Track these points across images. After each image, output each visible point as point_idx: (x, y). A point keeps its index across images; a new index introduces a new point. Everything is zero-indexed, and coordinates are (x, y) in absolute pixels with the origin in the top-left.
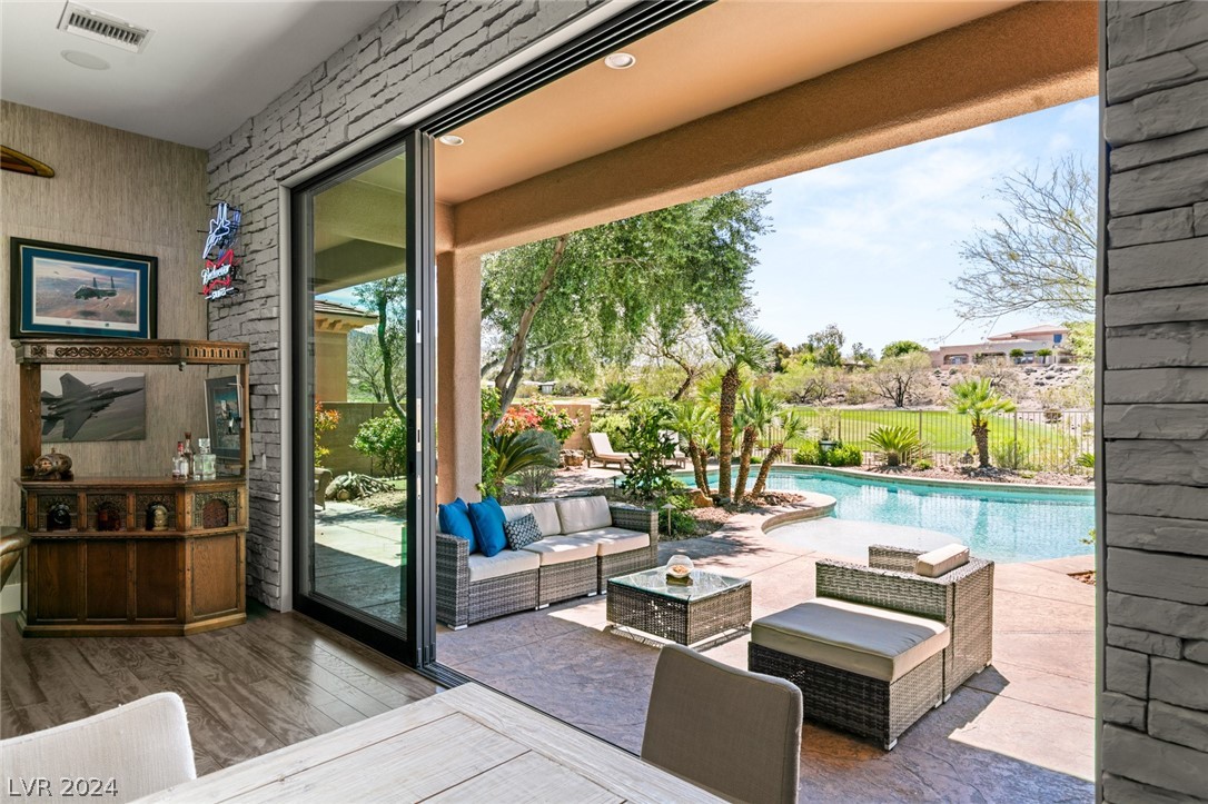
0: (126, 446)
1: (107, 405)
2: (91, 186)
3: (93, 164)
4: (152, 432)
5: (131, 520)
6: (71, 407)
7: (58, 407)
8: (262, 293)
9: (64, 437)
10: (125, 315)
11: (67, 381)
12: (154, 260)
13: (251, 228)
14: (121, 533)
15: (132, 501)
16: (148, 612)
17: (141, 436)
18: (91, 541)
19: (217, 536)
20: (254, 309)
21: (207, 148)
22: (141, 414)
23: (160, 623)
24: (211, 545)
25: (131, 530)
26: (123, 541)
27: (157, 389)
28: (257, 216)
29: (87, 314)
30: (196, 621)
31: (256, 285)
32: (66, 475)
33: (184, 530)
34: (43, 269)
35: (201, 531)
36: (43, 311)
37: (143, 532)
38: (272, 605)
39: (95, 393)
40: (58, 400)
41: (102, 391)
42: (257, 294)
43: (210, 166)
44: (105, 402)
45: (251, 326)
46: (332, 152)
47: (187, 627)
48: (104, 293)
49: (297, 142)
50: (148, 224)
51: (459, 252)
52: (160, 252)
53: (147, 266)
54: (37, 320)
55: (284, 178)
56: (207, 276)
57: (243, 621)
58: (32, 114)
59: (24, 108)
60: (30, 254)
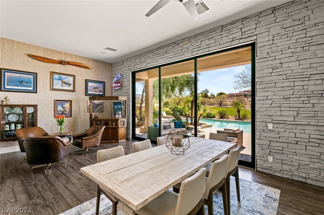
0: (100, 113)
1: (98, 107)
2: (96, 70)
3: (96, 67)
4: (104, 111)
5: (110, 125)
6: (93, 107)
8: (126, 88)
10: (100, 91)
11: (93, 103)
12: (105, 82)
13: (123, 78)
14: (108, 127)
15: (110, 122)
16: (112, 139)
17: (102, 112)
19: (123, 127)
20: (124, 90)
21: (112, 63)
22: (102, 108)
23: (115, 141)
24: (122, 129)
27: (105, 104)
28: (124, 76)
29: (95, 91)
31: (124, 87)
32: (98, 118)
33: (118, 126)
34: (90, 84)
35: (120, 126)
36: (90, 91)
37: (112, 127)
38: (128, 139)
39: (96, 105)
42: (124, 89)
43: (112, 66)
45: (123, 94)
46: (143, 68)
47: (119, 141)
48: (98, 88)
49: (135, 65)
50: (104, 76)
51: (150, 80)
52: (105, 81)
53: (103, 83)
54: (89, 93)
55: (131, 70)
56: (114, 85)
57: (126, 141)
58: (89, 59)
59: (87, 58)
60: (88, 82)
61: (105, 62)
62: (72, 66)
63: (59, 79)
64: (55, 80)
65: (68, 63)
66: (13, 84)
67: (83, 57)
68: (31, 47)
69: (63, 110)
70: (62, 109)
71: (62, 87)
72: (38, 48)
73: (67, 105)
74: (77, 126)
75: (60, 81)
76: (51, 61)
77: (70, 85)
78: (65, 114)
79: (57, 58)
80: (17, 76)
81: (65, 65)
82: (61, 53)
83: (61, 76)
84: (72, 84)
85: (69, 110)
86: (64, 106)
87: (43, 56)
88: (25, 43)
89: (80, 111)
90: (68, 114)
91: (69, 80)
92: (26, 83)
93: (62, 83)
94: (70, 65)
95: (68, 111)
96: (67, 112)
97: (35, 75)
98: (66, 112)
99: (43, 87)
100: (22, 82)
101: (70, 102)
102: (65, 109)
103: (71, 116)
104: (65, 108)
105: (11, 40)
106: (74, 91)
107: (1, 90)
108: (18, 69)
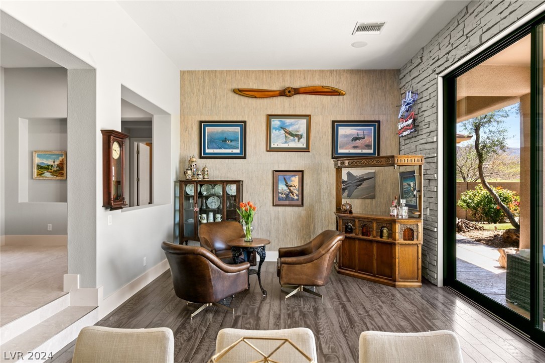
0: (368, 201)
1: (362, 184)
2: (357, 95)
3: (358, 87)
4: (377, 195)
5: (375, 233)
6: (350, 185)
7: (346, 185)
8: (428, 130)
9: (348, 196)
10: (368, 146)
11: (349, 174)
12: (379, 122)
13: (422, 100)
14: (371, 238)
15: (375, 225)
16: (381, 273)
17: (373, 197)
18: (360, 239)
19: (409, 244)
20: (423, 138)
21: (399, 68)
22: (373, 187)
23: (386, 279)
24: (406, 248)
25: (374, 237)
26: (371, 241)
27: (379, 177)
28: (425, 94)
29: (355, 147)
30: (400, 282)
31: (424, 127)
32: (351, 212)
33: (395, 240)
34: (343, 131)
35: (402, 241)
36: (342, 148)
37: (379, 239)
38: (433, 282)
39: (358, 179)
40: (346, 182)
41: (360, 178)
42: (424, 131)
43: (401, 76)
44: (361, 182)
45: (421, 147)
47: (397, 283)
48: (361, 138)
49: (448, 53)
50: (377, 107)
52: (381, 118)
53: (376, 124)
54: (340, 151)
55: (440, 73)
56: (400, 126)
57: (420, 287)
58: (339, 72)
59: (336, 71)
60: (338, 126)
61: (381, 71)
62: (304, 96)
63: (281, 128)
64: (274, 131)
65: (297, 91)
66: (215, 146)
67: (328, 71)
68: (237, 75)
69: (288, 191)
70: (285, 188)
71: (286, 142)
72: (247, 74)
73: (295, 181)
74: (314, 228)
75: (283, 132)
76: (267, 93)
77: (300, 137)
78: (293, 199)
79: (277, 86)
80: (220, 131)
81: (290, 96)
82: (283, 72)
83: (284, 121)
84: (305, 135)
85: (298, 191)
86: (289, 183)
87: (255, 87)
88: (230, 71)
89: (320, 193)
90: (298, 200)
91: (299, 128)
92: (231, 141)
93: (287, 135)
94: (301, 95)
95: (297, 193)
96: (295, 195)
97: (243, 124)
98: (293, 195)
99: (255, 147)
100: (225, 140)
101: (301, 173)
102: (291, 188)
103: (302, 205)
104: (291, 186)
105: (212, 71)
106: (306, 150)
107: (201, 157)
108: (222, 119)
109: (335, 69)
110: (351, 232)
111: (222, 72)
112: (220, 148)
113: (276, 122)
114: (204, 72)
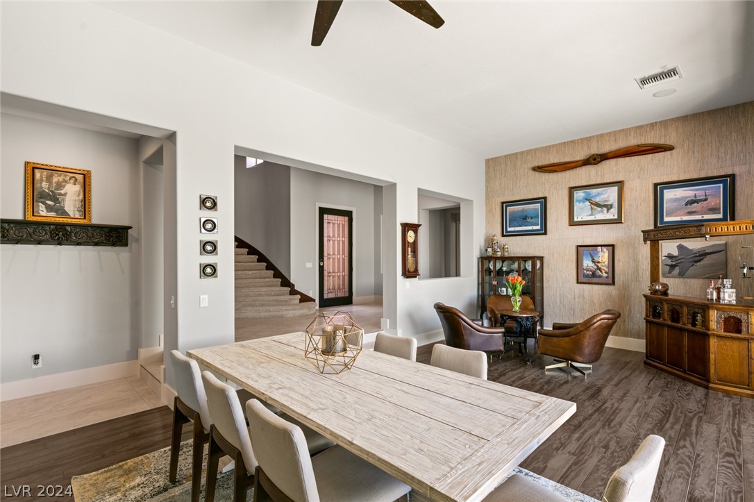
1: (702, 259)
2: (694, 146)
3: (695, 135)
4: (732, 274)
5: (685, 320)
6: (682, 260)
7: (676, 260)
9: (679, 275)
10: (714, 210)
11: (680, 247)
12: (732, 176)
14: (680, 325)
15: (685, 310)
16: (692, 370)
18: (669, 326)
22: (722, 264)
25: (684, 324)
26: (681, 330)
27: (735, 250)
29: (690, 213)
32: (665, 293)
33: (709, 330)
34: (669, 194)
35: (722, 333)
36: (668, 215)
37: (689, 327)
39: (696, 253)
40: (676, 257)
41: (699, 252)
44: (701, 258)
48: (701, 200)
50: (728, 156)
52: (737, 171)
53: (727, 180)
54: (666, 219)
58: (664, 124)
59: (660, 122)
60: (663, 189)
61: (736, 106)
62: (614, 160)
63: (586, 199)
64: (578, 203)
65: (604, 157)
66: (516, 224)
67: (647, 125)
68: (538, 152)
69: (596, 267)
70: (591, 264)
71: (592, 215)
72: (547, 149)
73: (604, 256)
74: (630, 311)
75: (588, 203)
76: (568, 165)
77: (609, 207)
78: (600, 277)
79: (580, 155)
80: (520, 209)
81: (595, 164)
82: (588, 139)
83: (590, 192)
84: (616, 205)
85: (608, 268)
86: (596, 259)
87: (556, 161)
88: (530, 150)
89: (638, 270)
90: (607, 277)
91: (608, 197)
92: (532, 218)
93: (593, 206)
94: (611, 160)
95: (607, 270)
96: (603, 272)
97: (543, 201)
98: (601, 272)
99: (557, 221)
100: (525, 218)
101: (611, 248)
102: (599, 265)
103: (613, 283)
104: (598, 262)
105: (513, 154)
106: (618, 221)
107: (503, 236)
108: (522, 198)
109: (658, 121)
110: (659, 318)
111: (522, 153)
112: (521, 226)
113: (579, 195)
114: (506, 156)
